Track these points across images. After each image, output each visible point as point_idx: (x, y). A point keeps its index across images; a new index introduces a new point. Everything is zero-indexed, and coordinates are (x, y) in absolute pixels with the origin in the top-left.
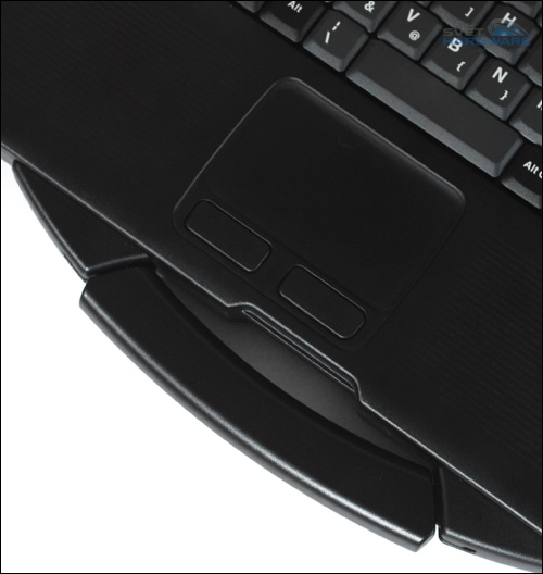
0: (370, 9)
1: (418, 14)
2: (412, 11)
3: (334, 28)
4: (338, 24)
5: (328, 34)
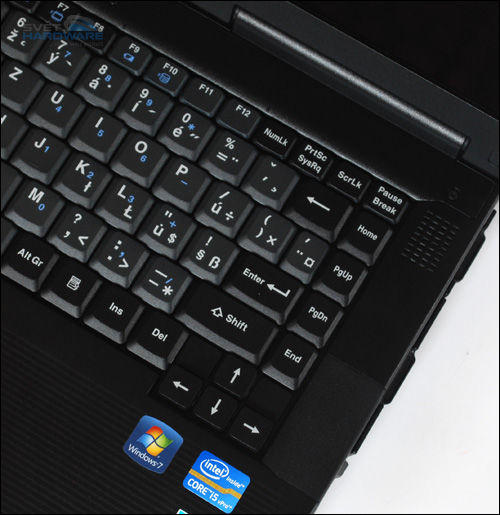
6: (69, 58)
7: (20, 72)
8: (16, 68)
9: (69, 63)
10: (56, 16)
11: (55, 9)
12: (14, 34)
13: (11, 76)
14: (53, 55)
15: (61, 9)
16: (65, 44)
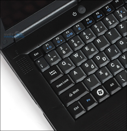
0: (119, 67)
1: (124, 56)
2: (122, 57)
3: (121, 77)
4: (120, 76)
5: (122, 79)
6: (123, 12)
7: (121, 25)
8: (120, 26)
9: (124, 12)
10: (109, 10)
11: (107, 9)
12: (110, 22)
13: (122, 28)
14: (120, 15)
15: (107, 8)
16: (118, 11)
